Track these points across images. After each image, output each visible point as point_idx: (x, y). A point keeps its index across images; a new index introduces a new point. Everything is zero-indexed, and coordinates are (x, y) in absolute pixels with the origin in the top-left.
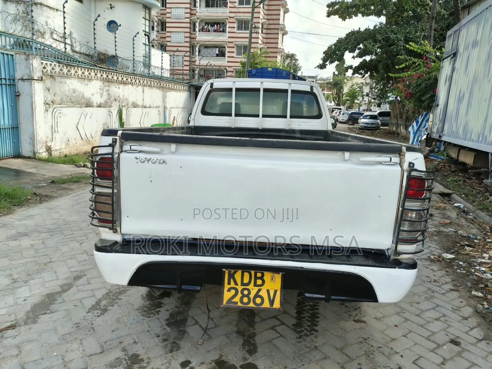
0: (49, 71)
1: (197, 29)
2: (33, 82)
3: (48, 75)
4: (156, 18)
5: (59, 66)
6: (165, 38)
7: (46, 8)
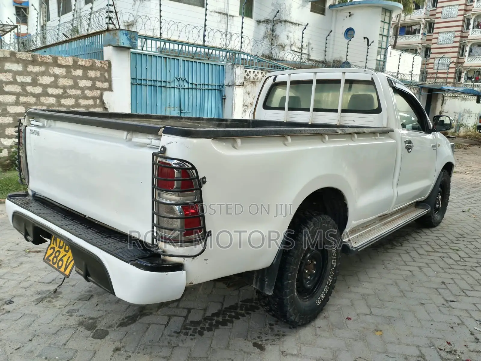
0: (252, 78)
1: (471, 26)
2: (235, 88)
3: (250, 81)
4: (423, 20)
5: (262, 73)
6: (431, 40)
7: (289, 24)
